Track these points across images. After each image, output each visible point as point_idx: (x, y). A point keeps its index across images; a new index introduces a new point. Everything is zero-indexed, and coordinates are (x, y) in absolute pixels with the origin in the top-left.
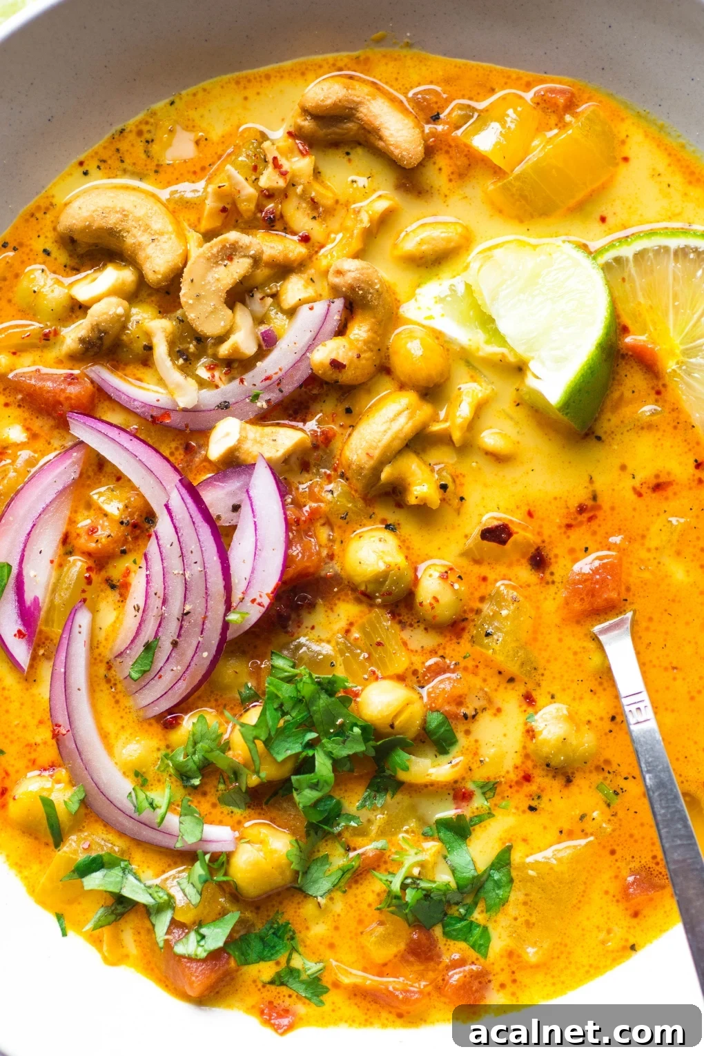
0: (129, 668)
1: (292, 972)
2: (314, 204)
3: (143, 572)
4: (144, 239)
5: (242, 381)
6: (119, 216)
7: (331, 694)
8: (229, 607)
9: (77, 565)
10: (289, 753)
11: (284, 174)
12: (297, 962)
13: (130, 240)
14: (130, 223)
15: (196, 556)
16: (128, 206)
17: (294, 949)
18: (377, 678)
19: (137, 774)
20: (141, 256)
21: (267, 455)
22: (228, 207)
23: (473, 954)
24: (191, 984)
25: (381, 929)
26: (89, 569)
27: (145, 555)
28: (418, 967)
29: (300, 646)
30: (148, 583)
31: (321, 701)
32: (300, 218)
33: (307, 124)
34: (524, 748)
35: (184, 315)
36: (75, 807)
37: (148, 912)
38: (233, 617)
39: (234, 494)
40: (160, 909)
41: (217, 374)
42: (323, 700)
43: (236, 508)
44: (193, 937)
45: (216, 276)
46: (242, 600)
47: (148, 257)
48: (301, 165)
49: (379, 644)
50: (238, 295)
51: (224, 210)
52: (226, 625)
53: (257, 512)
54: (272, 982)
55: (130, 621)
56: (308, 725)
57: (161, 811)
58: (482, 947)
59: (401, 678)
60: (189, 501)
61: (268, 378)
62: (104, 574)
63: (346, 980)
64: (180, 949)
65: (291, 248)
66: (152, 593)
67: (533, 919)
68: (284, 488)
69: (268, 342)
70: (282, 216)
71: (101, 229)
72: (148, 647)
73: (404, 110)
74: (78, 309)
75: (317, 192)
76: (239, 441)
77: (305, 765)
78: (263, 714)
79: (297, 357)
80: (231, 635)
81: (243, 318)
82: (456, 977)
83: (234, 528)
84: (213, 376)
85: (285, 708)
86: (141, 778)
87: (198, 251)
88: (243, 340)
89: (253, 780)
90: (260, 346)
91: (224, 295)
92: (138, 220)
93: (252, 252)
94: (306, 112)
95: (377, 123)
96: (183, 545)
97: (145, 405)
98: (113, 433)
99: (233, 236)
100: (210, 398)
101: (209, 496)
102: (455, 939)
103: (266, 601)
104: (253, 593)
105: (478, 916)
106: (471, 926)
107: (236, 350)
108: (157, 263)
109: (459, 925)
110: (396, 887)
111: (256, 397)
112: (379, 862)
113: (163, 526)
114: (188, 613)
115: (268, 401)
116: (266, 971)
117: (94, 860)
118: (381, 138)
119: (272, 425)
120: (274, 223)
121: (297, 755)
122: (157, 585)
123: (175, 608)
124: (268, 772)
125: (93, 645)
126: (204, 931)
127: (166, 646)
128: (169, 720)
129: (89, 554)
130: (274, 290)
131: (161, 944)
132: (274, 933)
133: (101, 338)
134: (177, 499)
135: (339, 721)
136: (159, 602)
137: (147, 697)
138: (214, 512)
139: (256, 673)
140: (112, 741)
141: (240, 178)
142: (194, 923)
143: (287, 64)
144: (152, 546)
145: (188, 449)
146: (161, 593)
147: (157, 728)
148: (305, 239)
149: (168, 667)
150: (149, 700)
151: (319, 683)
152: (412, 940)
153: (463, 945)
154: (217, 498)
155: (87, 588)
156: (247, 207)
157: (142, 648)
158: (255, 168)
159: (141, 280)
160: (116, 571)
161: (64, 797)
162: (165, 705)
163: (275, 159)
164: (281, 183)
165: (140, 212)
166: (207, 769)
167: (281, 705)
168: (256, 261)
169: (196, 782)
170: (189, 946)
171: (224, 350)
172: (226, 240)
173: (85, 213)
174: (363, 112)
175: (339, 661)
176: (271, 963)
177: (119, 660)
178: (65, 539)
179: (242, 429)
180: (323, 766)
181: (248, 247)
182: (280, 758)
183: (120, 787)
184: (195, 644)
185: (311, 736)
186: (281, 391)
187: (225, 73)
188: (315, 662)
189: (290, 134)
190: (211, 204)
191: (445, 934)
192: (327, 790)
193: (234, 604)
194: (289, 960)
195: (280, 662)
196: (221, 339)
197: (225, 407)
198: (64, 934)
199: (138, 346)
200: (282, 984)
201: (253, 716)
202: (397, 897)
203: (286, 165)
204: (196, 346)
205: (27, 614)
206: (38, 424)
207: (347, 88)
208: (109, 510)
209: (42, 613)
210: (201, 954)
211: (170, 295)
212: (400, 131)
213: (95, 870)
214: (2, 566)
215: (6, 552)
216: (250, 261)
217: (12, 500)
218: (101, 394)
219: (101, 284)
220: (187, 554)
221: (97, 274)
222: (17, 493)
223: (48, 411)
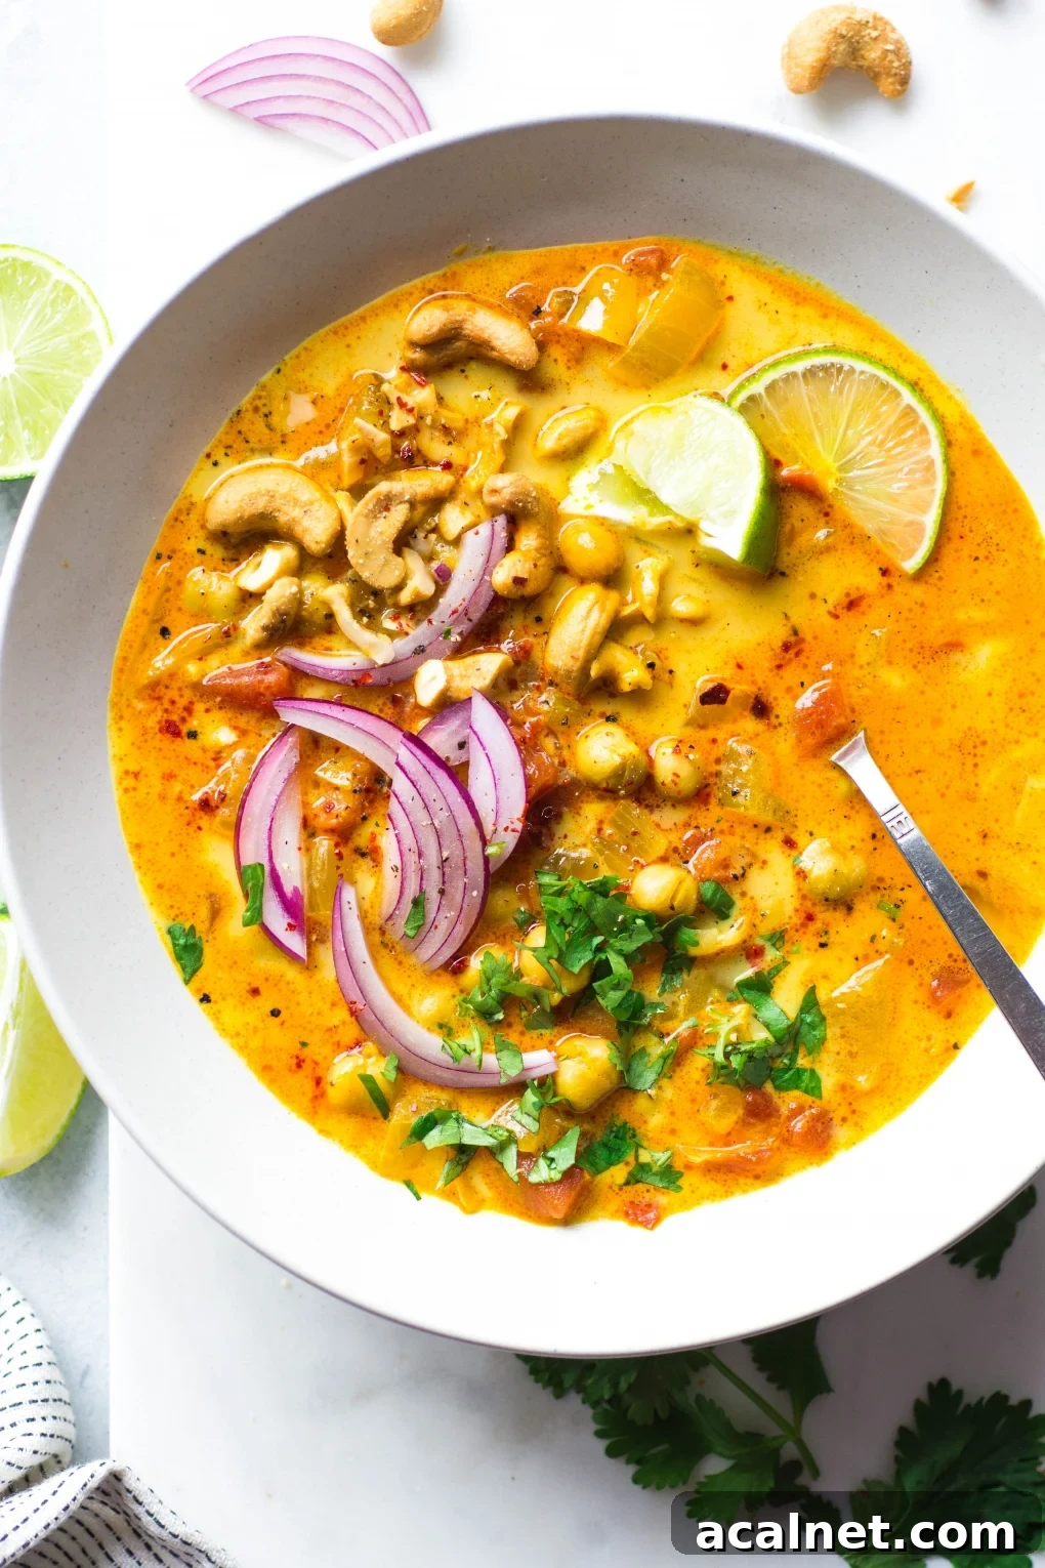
0: (402, 927)
1: (643, 1168)
2: (446, 430)
3: (392, 833)
4: (296, 513)
5: (430, 622)
6: (267, 498)
7: (605, 895)
8: (485, 842)
9: (324, 845)
10: (583, 962)
11: (411, 411)
12: (644, 1157)
13: (283, 519)
14: (278, 502)
15: (441, 803)
16: (271, 486)
17: (638, 1146)
18: (643, 867)
19: (441, 1026)
20: (298, 530)
21: (477, 686)
22: (365, 457)
23: (808, 1099)
24: (555, 1208)
25: (714, 1104)
26: (337, 845)
27: (389, 816)
28: (761, 1127)
29: (559, 857)
30: (399, 842)
31: (599, 905)
32: (437, 449)
33: (417, 355)
34: (799, 890)
35: (356, 574)
36: (392, 1075)
37: (493, 1153)
38: (491, 850)
39: (456, 732)
40: (502, 1147)
41: (403, 621)
42: (600, 903)
43: (462, 745)
44: (542, 1163)
45: (379, 529)
46: (495, 831)
47: (305, 530)
48: (422, 396)
49: (635, 834)
50: (403, 542)
51: (363, 462)
52: (486, 859)
53: (485, 744)
54: (627, 1183)
55: (391, 883)
56: (592, 930)
57: (476, 1055)
58: (814, 1090)
59: (664, 859)
60: (419, 753)
61: (454, 612)
62: (351, 845)
63: (698, 1159)
64: (534, 1178)
65: (439, 480)
66: (406, 851)
67: (855, 1049)
68: (503, 712)
69: (443, 577)
70: (419, 451)
71: (253, 516)
72: (416, 902)
73: (506, 314)
74: (249, 599)
75: (446, 418)
76: (448, 681)
77: (600, 970)
78: (548, 932)
79: (476, 583)
80: (493, 868)
81: (413, 561)
82: (799, 1125)
83: (466, 765)
84: (401, 625)
85: (567, 921)
86: (445, 1028)
87: (354, 514)
88: (420, 583)
89: (556, 998)
90: (436, 583)
91: (391, 546)
92: (284, 497)
93: (407, 497)
94: (413, 344)
95: (486, 336)
96: (425, 797)
97: (342, 671)
98: (324, 709)
99: (383, 487)
100: (404, 646)
101: (434, 741)
102: (787, 1089)
103: (519, 826)
104: (504, 822)
105: (802, 1061)
106: (799, 1072)
107: (417, 594)
108: (316, 533)
109: (787, 1076)
110: (719, 1057)
111: (448, 633)
113: (400, 784)
114: (447, 859)
115: (461, 634)
116: (618, 1173)
117: (427, 1119)
118: (493, 349)
119: (470, 655)
120: (413, 460)
121: (591, 961)
122: (408, 841)
123: (432, 858)
124: (568, 987)
125: (363, 916)
126: (551, 1154)
127: (433, 895)
128: (455, 966)
129: (331, 831)
130: (433, 524)
131: (516, 1179)
132: (615, 1137)
133: (283, 621)
134: (405, 754)
135: (620, 918)
136: (415, 857)
137: (428, 950)
138: (442, 754)
139: (525, 895)
140: (407, 1000)
141: (369, 427)
142: (539, 1150)
143: (378, 301)
144: (393, 804)
145: (396, 702)
146: (415, 849)
147: (446, 978)
148: (447, 466)
149: (441, 915)
150: (431, 952)
151: (592, 888)
152: (748, 1103)
153: (796, 1093)
154: (441, 741)
155: (340, 863)
156: (384, 453)
157: (411, 905)
158: (381, 413)
159: (304, 554)
160: (362, 839)
161: (380, 1069)
162: (448, 953)
163: (399, 398)
164: (411, 420)
165: (284, 489)
166: (507, 1001)
167: (562, 920)
168: (412, 504)
169: (500, 1016)
170: (542, 1173)
171: (405, 597)
172: (379, 493)
173: (234, 506)
174: (469, 329)
175: (600, 861)
176: (621, 1166)
177: (390, 923)
178: (305, 823)
179: (447, 669)
180: (618, 965)
181: (402, 494)
182: (576, 970)
183: (431, 1044)
184: (461, 885)
185: (598, 940)
186: (470, 620)
187: (322, 326)
188: (577, 868)
189: (403, 369)
190: (348, 460)
191: (777, 1088)
192: (628, 987)
193: (488, 838)
194: (637, 1158)
195: (546, 879)
196: (398, 588)
197: (420, 651)
198: (419, 1198)
199: (319, 617)
200: (637, 1182)
201: (538, 937)
202: (723, 1067)
203: (410, 401)
204: (371, 602)
205: (292, 907)
206: (244, 720)
207: (446, 309)
208: (337, 781)
209: (306, 901)
210: (556, 1176)
211: (333, 559)
212: (510, 338)
213: (431, 1129)
214: (254, 867)
215: (253, 853)
216: (406, 506)
217: (243, 802)
218: (297, 673)
219: (267, 567)
220: (431, 804)
221: (258, 559)
222: (247, 793)
223: (252, 705)
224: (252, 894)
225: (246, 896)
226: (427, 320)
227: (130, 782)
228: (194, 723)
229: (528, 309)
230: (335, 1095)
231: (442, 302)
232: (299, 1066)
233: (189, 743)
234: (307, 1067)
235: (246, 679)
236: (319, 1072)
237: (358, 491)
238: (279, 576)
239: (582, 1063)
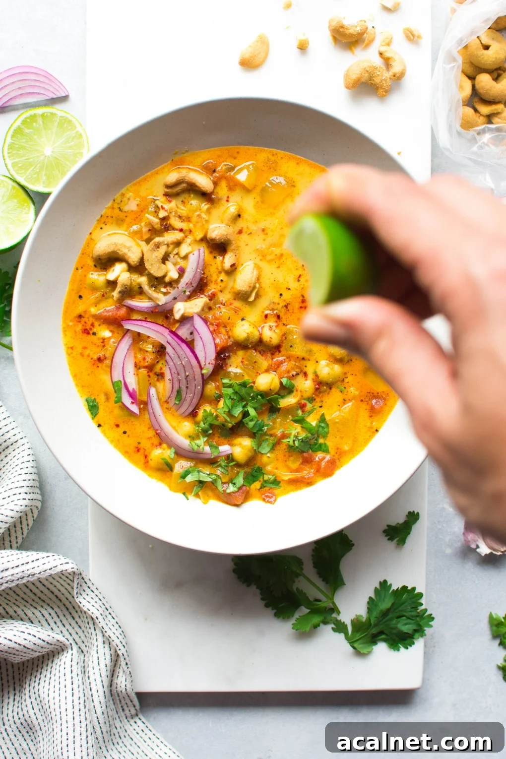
0: (174, 401)
1: (266, 481)
2: (180, 217)
3: (167, 367)
4: (126, 251)
5: (178, 288)
6: (114, 246)
7: (245, 386)
8: (201, 369)
9: (143, 371)
10: (239, 412)
11: (166, 210)
12: (266, 477)
13: (121, 253)
14: (119, 247)
15: (184, 356)
16: (116, 241)
17: (263, 473)
18: (260, 374)
19: (190, 437)
20: (127, 257)
21: (196, 312)
22: (151, 228)
23: (324, 454)
24: (236, 501)
25: (291, 459)
26: (148, 372)
27: (166, 361)
28: (309, 466)
29: (230, 372)
30: (170, 370)
31: (243, 391)
32: (177, 224)
33: (168, 190)
34: (316, 381)
35: (149, 272)
36: (173, 456)
37: (213, 483)
38: (204, 371)
39: (188, 329)
41: (168, 288)
43: (191, 333)
44: (231, 485)
45: (156, 255)
46: (205, 365)
47: (129, 257)
48: (171, 205)
49: (255, 362)
50: (165, 259)
51: (150, 230)
52: (203, 375)
53: (200, 333)
54: (261, 488)
55: (168, 385)
56: (242, 400)
57: (201, 447)
58: (327, 451)
59: (267, 371)
60: (175, 338)
61: (187, 284)
62: (153, 372)
63: (286, 478)
64: (228, 491)
65: (178, 236)
66: (173, 373)
67: (342, 435)
68: (205, 321)
69: (182, 272)
70: (170, 225)
71: (109, 253)
72: (178, 392)
73: (201, 173)
74: (112, 284)
75: (180, 212)
76: (184, 310)
77: (246, 414)
78: (225, 401)
79: (194, 273)
80: (205, 378)
81: (169, 265)
82: (323, 465)
83: (193, 340)
84: (167, 290)
85: (232, 397)
86: (192, 438)
87: (146, 248)
88: (173, 274)
89: (230, 425)
90: (179, 273)
91: (161, 261)
92: (121, 245)
93: (166, 243)
94: (166, 186)
95: (194, 181)
96: (178, 353)
97: (147, 308)
98: (139, 323)
99: (157, 239)
100: (169, 298)
101: (180, 333)
102: (316, 451)
103: (214, 362)
104: (208, 361)
105: (321, 441)
106: (321, 445)
107: (171, 278)
108: (134, 258)
109: (316, 447)
110: (291, 443)
111: (185, 292)
112: (284, 436)
113: (169, 349)
114: (188, 375)
115: (189, 292)
116: (257, 485)
117: (186, 471)
118: (197, 186)
119: (193, 299)
120: (168, 228)
121: (242, 411)
122: (174, 370)
123: (182, 375)
124: (234, 421)
125: (159, 399)
126: (234, 481)
127: (184, 388)
128: (193, 414)
129: (146, 367)
130: (177, 252)
131: (222, 491)
132: (256, 472)
133: (126, 289)
134: (169, 338)
135: (252, 394)
136: (176, 375)
138: (184, 337)
139: (217, 387)
140: (177, 428)
141: (152, 217)
142: (229, 480)
144: (167, 358)
145: (167, 318)
146: (176, 372)
147: (190, 419)
148: (181, 230)
149: (188, 396)
150: (183, 411)
151: (240, 385)
152: (303, 458)
153: (320, 453)
154: (184, 332)
155: (149, 379)
156: (157, 226)
157: (176, 393)
158: (155, 212)
159: (129, 265)
160: (157, 369)
161: (168, 454)
162: (191, 409)
163: (162, 206)
164: (167, 214)
165: (121, 242)
166: (213, 426)
167: (230, 397)
168: (168, 245)
169: (211, 432)
170: (231, 489)
171: (167, 279)
172: (155, 242)
173: (102, 249)
174: (188, 179)
175: (245, 374)
176: (258, 482)
177: (170, 399)
178: (136, 366)
179: (184, 305)
180: (252, 412)
181: (163, 242)
182: (237, 415)
183: (185, 443)
184: (194, 385)
185: (244, 403)
186: (193, 286)
188: (237, 376)
189: (163, 195)
190: (145, 230)
191: (312, 451)
192: (256, 420)
193: (203, 367)
194: (263, 478)
195: (226, 381)
196: (164, 276)
197: (175, 299)
198: (188, 499)
199: (136, 288)
200: (264, 487)
201: (221, 404)
202: (292, 446)
203: (166, 207)
204: (158, 282)
205: (132, 395)
206: (112, 328)
207: (179, 173)
208: (148, 350)
209: (138, 393)
210: (235, 489)
211: (139, 268)
212: (204, 182)
213: (188, 475)
214: (117, 382)
215: (117, 376)
216: (166, 246)
217: (113, 358)
218: (131, 310)
219: (119, 272)
220: (181, 356)
221: (112, 269)
222: (114, 354)
223: (114, 323)
224: (117, 391)
225: (116, 392)
226: (172, 177)
227: (70, 351)
228: (95, 330)
229: (210, 170)
230: (152, 463)
231: (177, 170)
232: (138, 451)
233: (93, 337)
234: (142, 451)
235: (110, 313)
236: (146, 453)
237: (148, 241)
238: (122, 272)
239: (241, 447)
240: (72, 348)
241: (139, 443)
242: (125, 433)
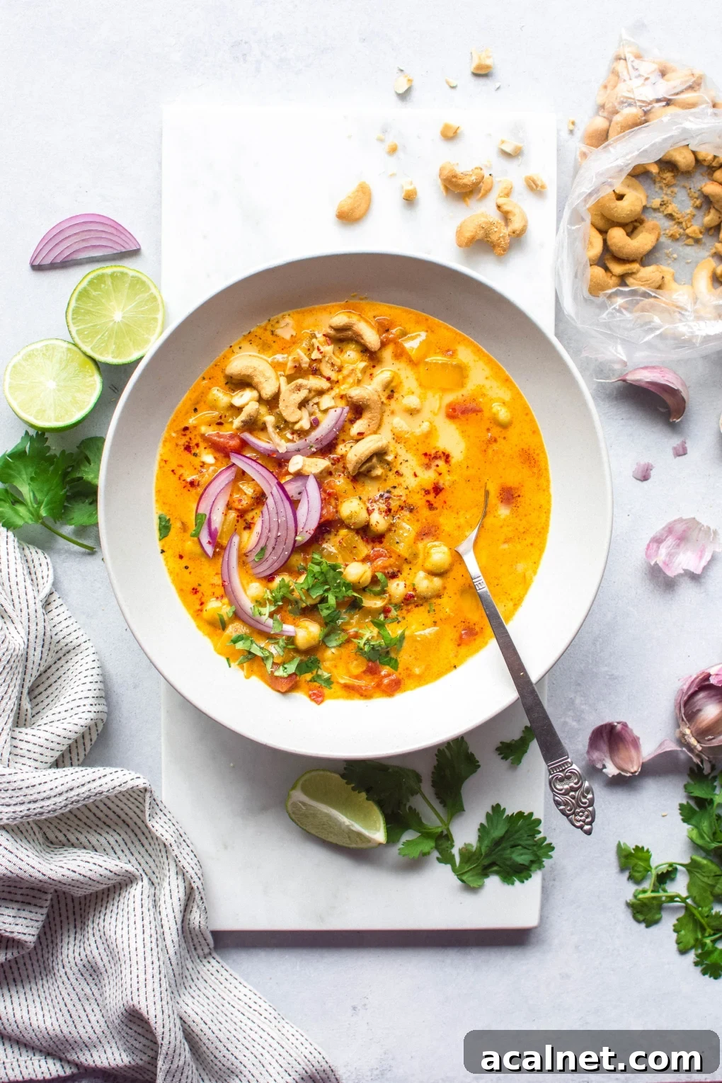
0: (253, 557)
1: (319, 676)
2: (333, 365)
3: (261, 519)
4: (262, 380)
5: (306, 439)
6: (253, 369)
7: (335, 570)
8: (296, 534)
9: (233, 515)
10: (318, 594)
11: (321, 353)
12: (320, 672)
13: (256, 380)
14: (257, 373)
15: (283, 514)
16: (256, 365)
17: (319, 668)
18: (353, 561)
19: (255, 601)
20: (260, 387)
21: (313, 472)
22: (298, 365)
23: (392, 670)
24: (282, 688)
25: (355, 662)
26: (238, 516)
27: (262, 512)
28: (371, 677)
29: (324, 549)
30: (263, 523)
32: (327, 371)
33: (332, 332)
35: (280, 413)
36: (231, 614)
37: (264, 659)
38: (298, 538)
39: (299, 487)
40: (267, 658)
41: (295, 436)
42: (332, 573)
43: (300, 493)
44: (281, 668)
45: (294, 397)
46: (302, 531)
47: (263, 388)
48: (329, 349)
49: (355, 547)
50: (303, 404)
51: (295, 367)
52: (295, 541)
53: (309, 495)
54: (311, 681)
55: (254, 538)
56: (326, 582)
57: (264, 617)
58: (396, 668)
59: (363, 560)
60: (281, 491)
61: (316, 439)
62: (243, 518)
63: (341, 681)
64: (277, 674)
65: (323, 384)
66: (264, 528)
67: (418, 656)
68: (320, 485)
69: (315, 424)
70: (319, 370)
71: (244, 375)
72: (262, 549)
73: (372, 327)
74: (237, 409)
75: (334, 360)
76: (302, 466)
77: (323, 600)
78: (306, 577)
79: (328, 429)
80: (296, 545)
81: (304, 413)
82: (386, 681)
83: (299, 501)
84: (293, 437)
85: (316, 576)
86: (257, 603)
87: (285, 388)
88: (305, 424)
89: (304, 605)
90: (312, 425)
91: (298, 405)
92: (260, 372)
93: (308, 387)
94: (331, 327)
95: (362, 333)
96: (278, 509)
97: (264, 449)
98: (249, 461)
99: (300, 381)
100: (291, 446)
101: (287, 488)
102: (384, 664)
103: (312, 532)
104: (306, 529)
105: (393, 655)
106: (391, 659)
107: (301, 427)
108: (268, 391)
109: (386, 659)
110: (362, 645)
111: (311, 446)
112: (357, 636)
113: (270, 501)
114: (279, 536)
115: (316, 449)
116: (308, 676)
117: (239, 636)
118: (362, 339)
119: (317, 458)
120: (316, 372)
121: (321, 595)
122: (267, 524)
123: (273, 534)
124: (310, 602)
125: (239, 550)
126: (286, 666)
127: (270, 548)
128: (270, 578)
129: (238, 510)
130: (317, 401)
131: (269, 672)
132: (312, 662)
134: (275, 490)
135: (338, 581)
136: (267, 531)
137: (260, 569)
138: (290, 494)
139: (305, 560)
140: (246, 586)
141: (302, 354)
142: (281, 663)
144: (265, 509)
145: (279, 466)
146: (268, 528)
147: (265, 582)
148: (328, 379)
149: (271, 557)
150: (262, 570)
151: (331, 566)
152: (369, 666)
153: (388, 667)
154: (292, 489)
155: (237, 524)
156: (305, 366)
157: (260, 549)
158: (309, 350)
159: (260, 396)
160: (249, 517)
162: (269, 572)
163: (318, 346)
164: (320, 356)
165: (261, 368)
166: (285, 599)
167: (314, 575)
168: (310, 391)
169: (281, 603)
170: (280, 672)
171: (297, 427)
172: (298, 383)
173: (238, 369)
174: (355, 328)
175: (340, 556)
176: (310, 673)
177: (249, 554)
178: (228, 505)
179: (304, 461)
180: (332, 600)
181: (306, 385)
182: (314, 597)
183: (248, 604)
184: (282, 548)
185: (327, 587)
186: (322, 444)
188: (330, 555)
189: (324, 335)
190: (290, 364)
191: (380, 663)
192: (333, 610)
193: (298, 533)
194: (317, 672)
195: (316, 556)
196: (296, 423)
197: (296, 451)
198: (230, 667)
200: (315, 681)
201: (302, 578)
202: (361, 649)
203: (322, 349)
204: (284, 425)
205: (213, 535)
206: (218, 455)
207: (349, 317)
208: (247, 492)
209: (219, 534)
210: (285, 675)
211: (272, 402)
212: (371, 337)
213: (240, 641)
214: (202, 515)
215: (204, 509)
216: (308, 391)
217: (207, 487)
218: (244, 444)
219: (245, 398)
220: (279, 512)
221: (241, 393)
222: (209, 484)
223: (222, 451)
224: (199, 525)
225: (196, 525)
226: (340, 319)
227: (163, 464)
228: (196, 451)
229: (384, 328)
230: (205, 614)
231: (349, 314)
232: (196, 593)
233: (192, 458)
234: (199, 595)
235: (222, 440)
236: (203, 600)
237: (290, 379)
238: (251, 400)
239: (308, 631)
240: (166, 461)
241: (199, 585)
242: (186, 568)
